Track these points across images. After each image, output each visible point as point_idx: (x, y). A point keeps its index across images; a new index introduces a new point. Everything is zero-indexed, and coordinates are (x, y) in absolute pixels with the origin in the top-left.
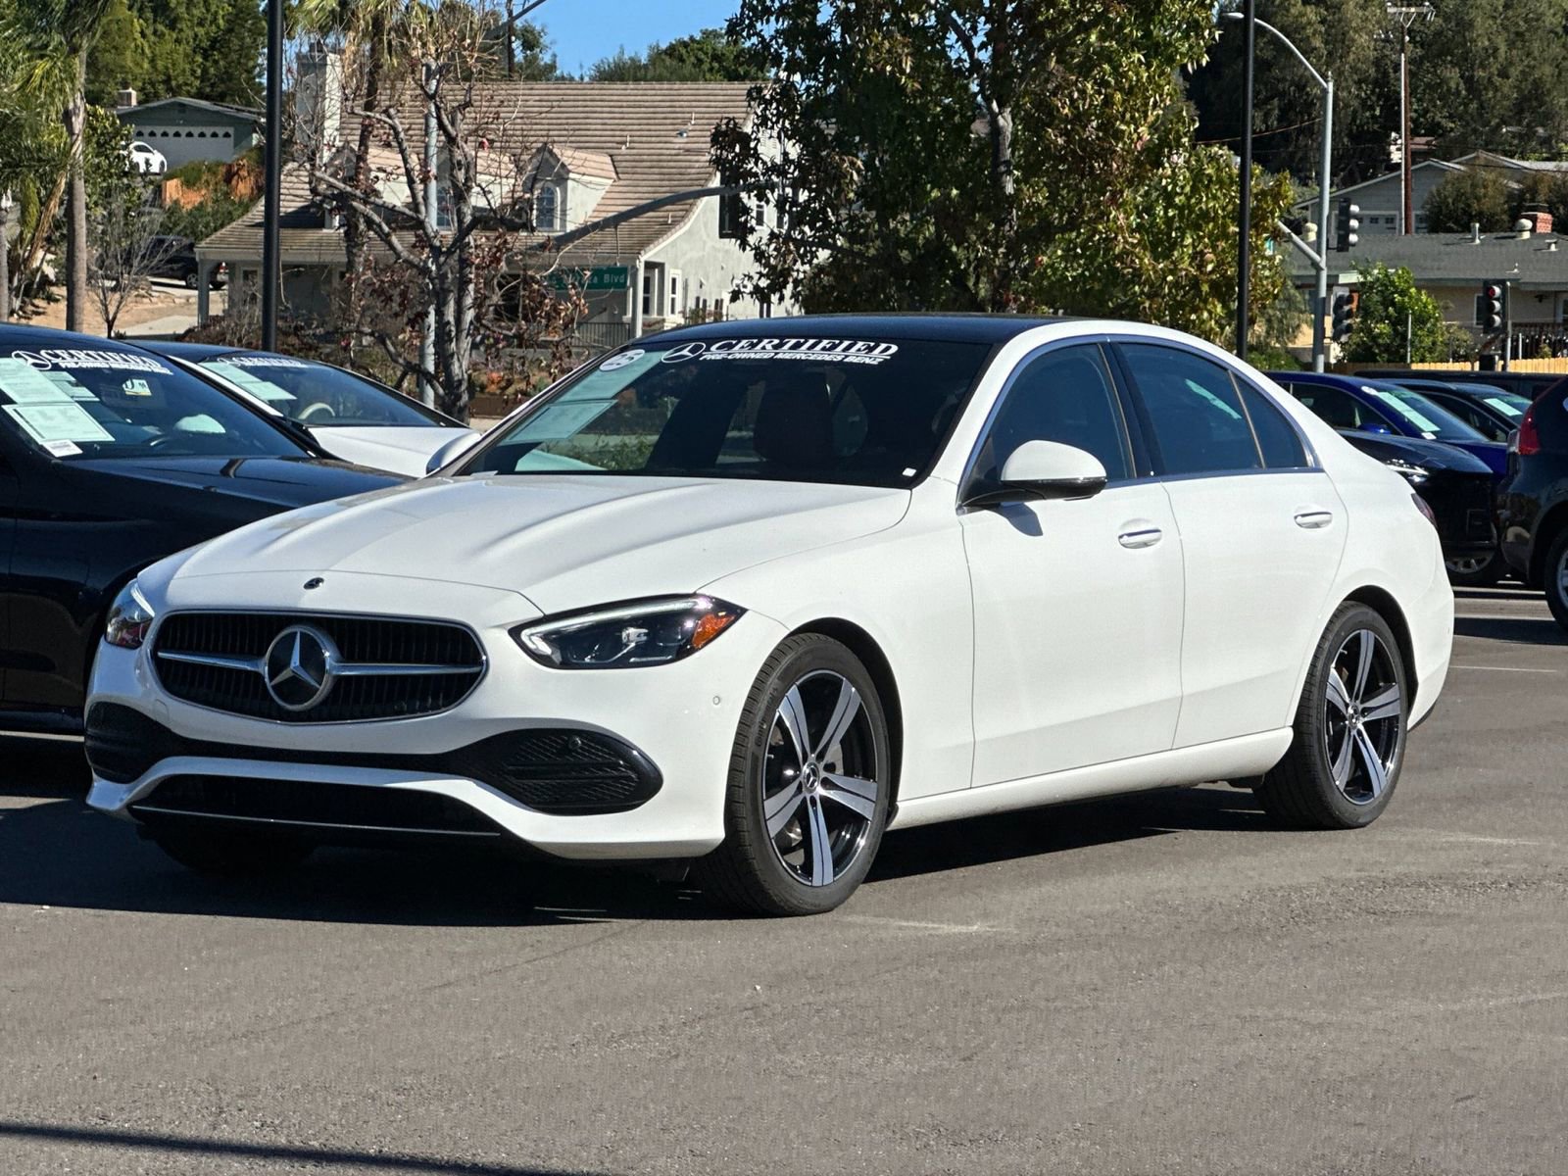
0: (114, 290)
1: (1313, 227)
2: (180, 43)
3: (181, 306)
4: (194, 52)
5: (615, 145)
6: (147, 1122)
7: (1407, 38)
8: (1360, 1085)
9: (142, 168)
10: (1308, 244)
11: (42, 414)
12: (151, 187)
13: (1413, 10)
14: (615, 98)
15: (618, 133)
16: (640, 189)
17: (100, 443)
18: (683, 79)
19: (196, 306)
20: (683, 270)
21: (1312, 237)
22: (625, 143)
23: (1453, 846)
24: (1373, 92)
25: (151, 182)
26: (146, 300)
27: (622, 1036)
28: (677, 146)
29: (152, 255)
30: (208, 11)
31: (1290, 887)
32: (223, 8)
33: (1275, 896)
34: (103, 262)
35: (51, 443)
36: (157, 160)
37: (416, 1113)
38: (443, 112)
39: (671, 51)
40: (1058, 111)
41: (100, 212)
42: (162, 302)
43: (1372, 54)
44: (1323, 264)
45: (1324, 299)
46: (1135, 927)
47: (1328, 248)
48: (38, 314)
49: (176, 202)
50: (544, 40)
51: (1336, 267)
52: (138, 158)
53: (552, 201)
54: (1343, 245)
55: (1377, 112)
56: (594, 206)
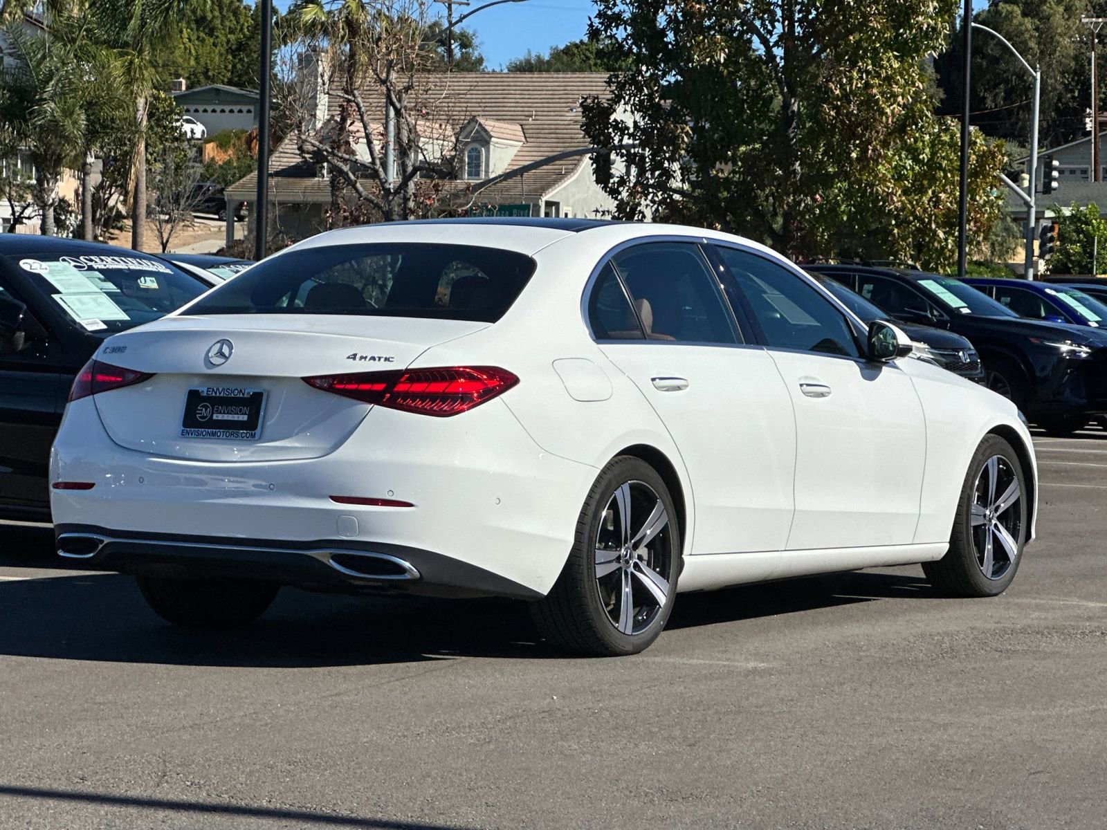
0: (167, 222)
1: (1026, 176)
2: (216, 47)
3: (215, 233)
4: (227, 52)
5: (523, 117)
6: (112, 781)
7: (1096, 41)
8: (964, 763)
9: (189, 135)
10: (1023, 189)
11: (80, 301)
12: (195, 149)
13: (1100, 20)
14: (524, 84)
15: (526, 109)
16: (542, 149)
17: (121, 321)
18: (574, 71)
19: (225, 233)
20: (572, 206)
21: (1026, 184)
22: (531, 116)
23: (1068, 607)
24: (1073, 79)
25: (195, 146)
26: (190, 229)
27: (454, 729)
28: (569, 118)
29: (194, 196)
30: (238, 23)
31: (946, 633)
32: (247, 21)
33: (933, 639)
34: (159, 202)
35: (86, 321)
36: (199, 129)
37: (300, 777)
38: (392, 92)
39: (567, 51)
40: (832, 91)
41: (159, 166)
42: (202, 230)
43: (1072, 53)
44: (1032, 204)
45: (1033, 228)
46: (830, 659)
47: (1036, 192)
48: (112, 239)
49: (213, 159)
50: (475, 41)
51: (1043, 206)
52: (187, 128)
53: (478, 158)
54: (1047, 189)
55: (1076, 94)
56: (509, 161)
